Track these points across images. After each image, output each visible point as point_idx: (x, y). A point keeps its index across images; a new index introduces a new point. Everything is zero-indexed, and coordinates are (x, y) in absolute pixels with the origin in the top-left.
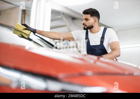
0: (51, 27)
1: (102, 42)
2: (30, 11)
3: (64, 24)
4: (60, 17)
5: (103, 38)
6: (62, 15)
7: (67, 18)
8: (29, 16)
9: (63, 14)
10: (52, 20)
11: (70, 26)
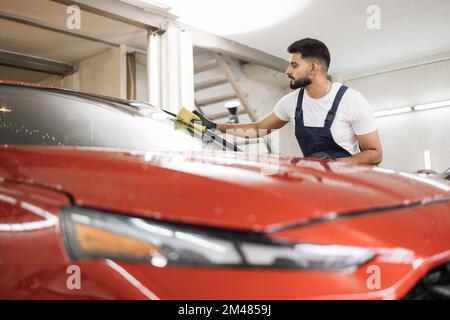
0: (195, 85)
1: (329, 122)
2: (146, 55)
3: (222, 77)
4: (213, 61)
5: (332, 113)
6: (218, 57)
7: (228, 63)
8: (145, 65)
9: (220, 54)
10: (197, 71)
11: (238, 80)
